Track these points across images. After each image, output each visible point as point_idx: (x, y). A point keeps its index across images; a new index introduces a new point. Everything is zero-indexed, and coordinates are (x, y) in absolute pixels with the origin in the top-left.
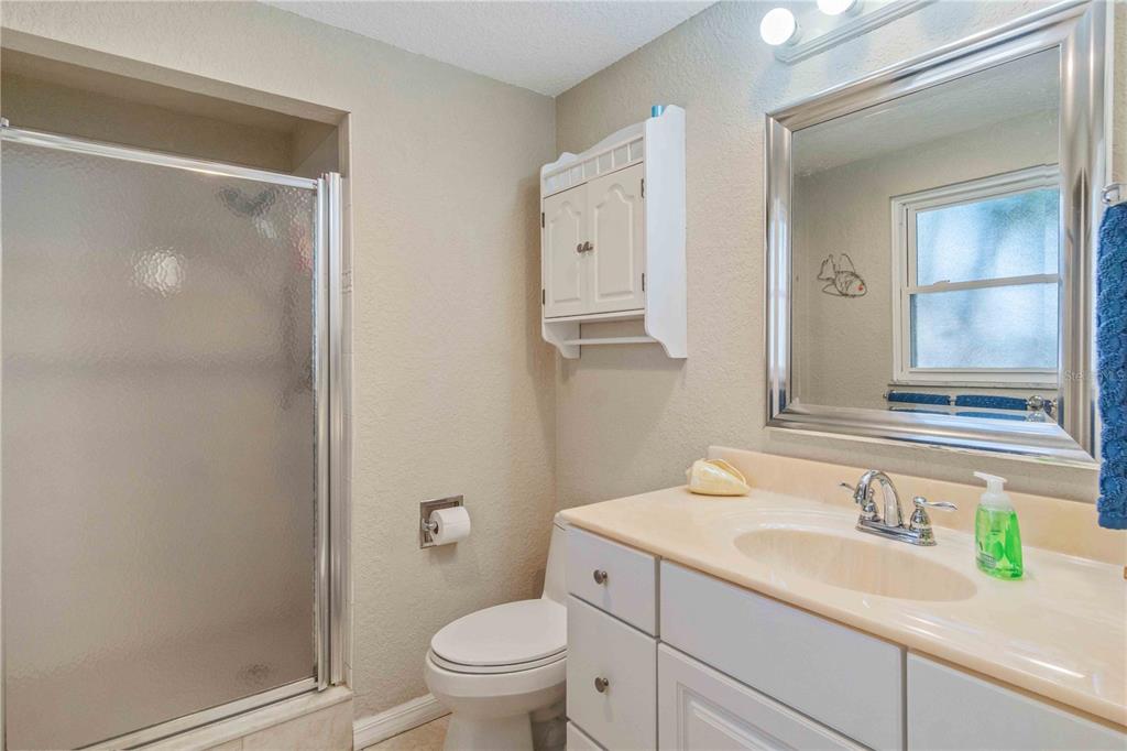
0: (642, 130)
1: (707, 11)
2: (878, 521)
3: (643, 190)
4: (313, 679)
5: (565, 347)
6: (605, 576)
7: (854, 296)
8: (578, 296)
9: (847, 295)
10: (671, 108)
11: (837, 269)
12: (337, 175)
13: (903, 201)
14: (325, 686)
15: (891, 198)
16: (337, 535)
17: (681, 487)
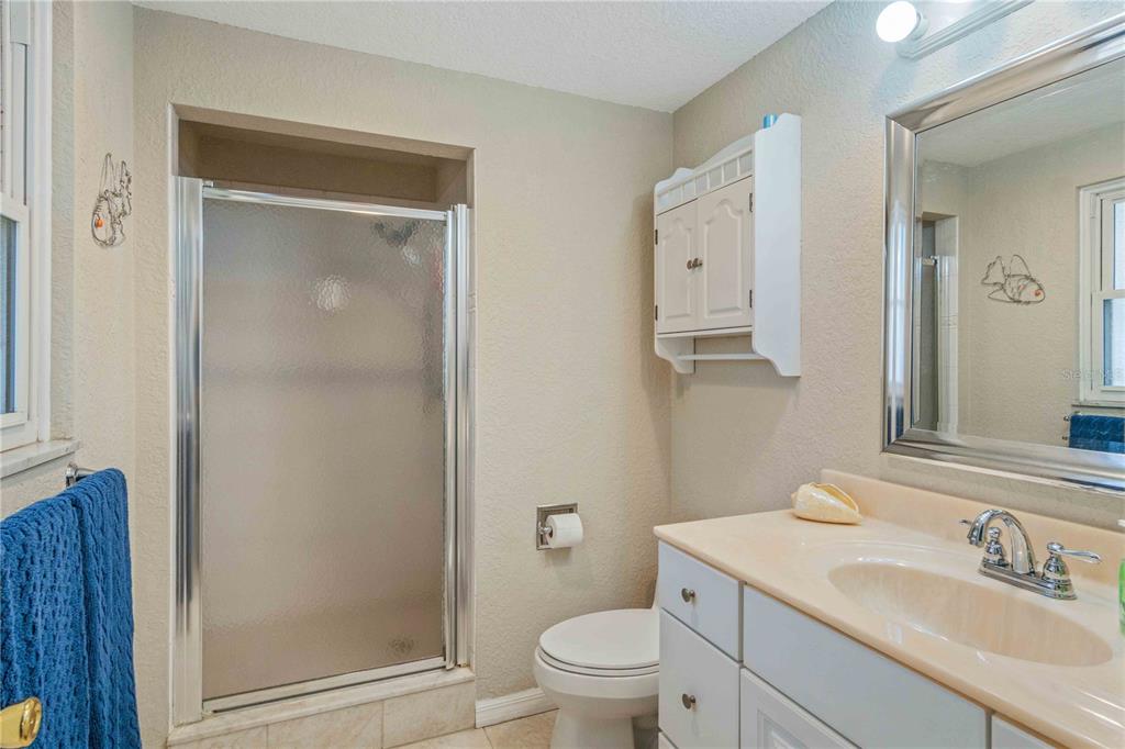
0: (752, 143)
1: (826, 12)
2: (1004, 565)
3: (751, 204)
4: (442, 658)
5: (679, 362)
6: (693, 595)
7: (1029, 303)
8: (688, 312)
9: (1019, 302)
10: (785, 117)
11: (1007, 272)
12: (464, 206)
13: (1097, 191)
14: (452, 665)
15: (1079, 188)
16: (463, 531)
17: (788, 511)
